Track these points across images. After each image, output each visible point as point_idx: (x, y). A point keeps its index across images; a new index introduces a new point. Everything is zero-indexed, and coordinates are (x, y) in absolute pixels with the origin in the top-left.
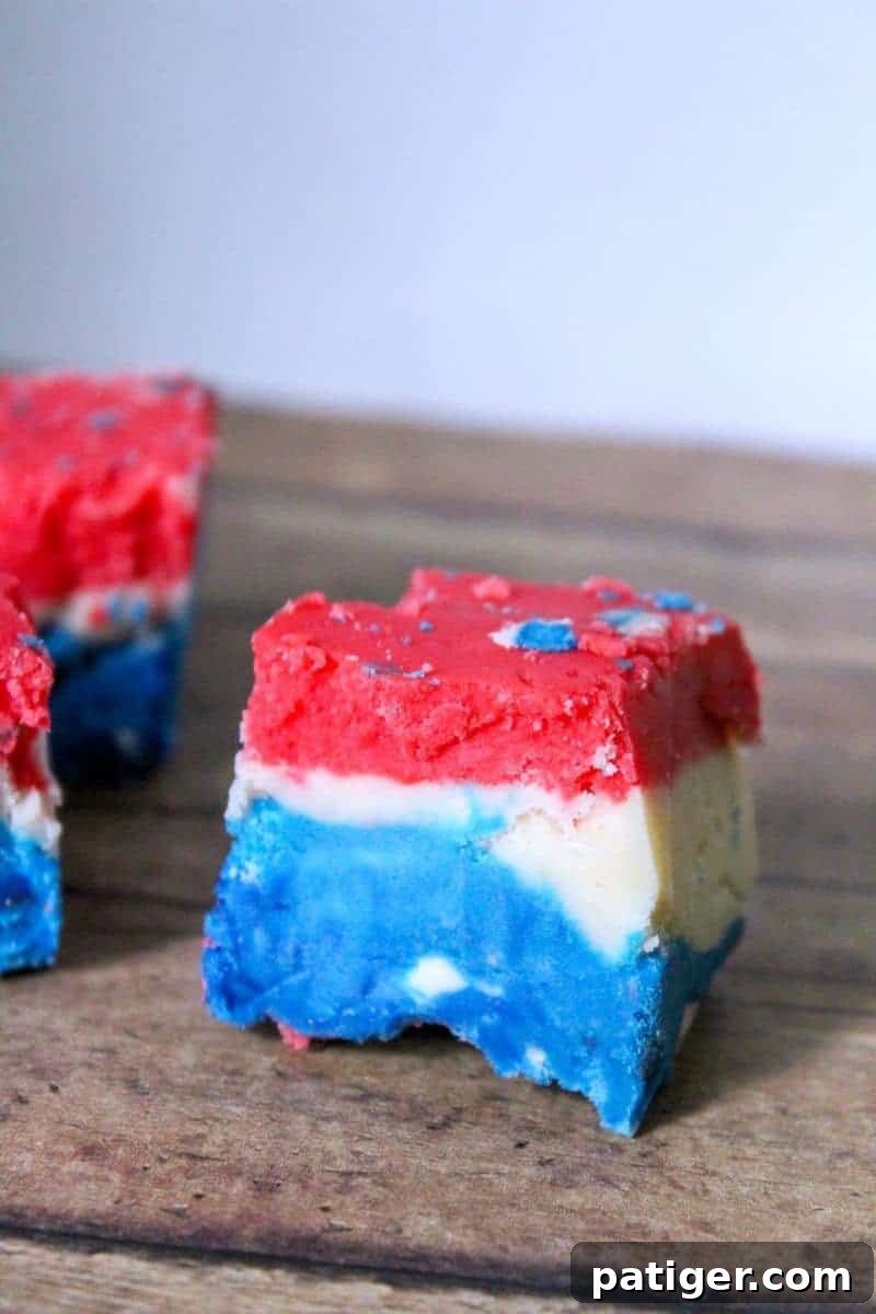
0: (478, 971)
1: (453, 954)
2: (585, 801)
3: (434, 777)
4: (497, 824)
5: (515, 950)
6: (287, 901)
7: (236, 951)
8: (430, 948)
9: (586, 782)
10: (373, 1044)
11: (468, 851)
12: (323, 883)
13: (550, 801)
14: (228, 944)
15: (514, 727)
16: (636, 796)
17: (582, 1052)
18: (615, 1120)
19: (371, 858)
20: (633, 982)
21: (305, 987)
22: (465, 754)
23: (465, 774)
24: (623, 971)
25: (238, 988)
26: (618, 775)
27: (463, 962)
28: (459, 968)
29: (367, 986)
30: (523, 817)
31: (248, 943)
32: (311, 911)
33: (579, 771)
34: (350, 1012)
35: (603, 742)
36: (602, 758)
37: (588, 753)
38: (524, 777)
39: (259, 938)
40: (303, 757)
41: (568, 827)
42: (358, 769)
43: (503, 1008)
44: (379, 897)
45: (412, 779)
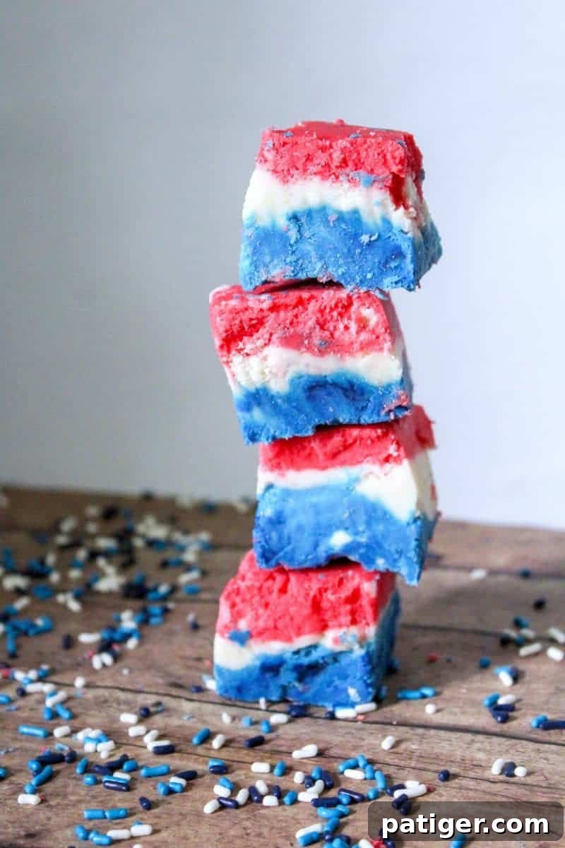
0: (356, 533)
1: (346, 529)
2: (388, 466)
3: (333, 466)
4: (357, 480)
5: (369, 523)
6: (282, 520)
7: (266, 541)
8: (338, 528)
9: (387, 459)
10: (319, 569)
11: (347, 490)
12: (294, 512)
13: (376, 468)
14: (263, 540)
15: (360, 444)
16: (406, 462)
17: (396, 556)
18: (411, 579)
19: (314, 499)
20: (413, 527)
21: (293, 550)
22: (342, 457)
23: (343, 463)
24: (408, 524)
25: (268, 555)
26: (399, 456)
27: (350, 531)
28: (350, 534)
29: (316, 546)
30: (366, 476)
31: (270, 539)
32: (291, 525)
33: (384, 455)
34: (310, 557)
35: (392, 444)
36: (392, 449)
37: (387, 449)
38: (365, 461)
39: (274, 536)
40: (283, 465)
41: (381, 475)
42: (305, 467)
43: (368, 546)
44: (318, 513)
45: (324, 468)
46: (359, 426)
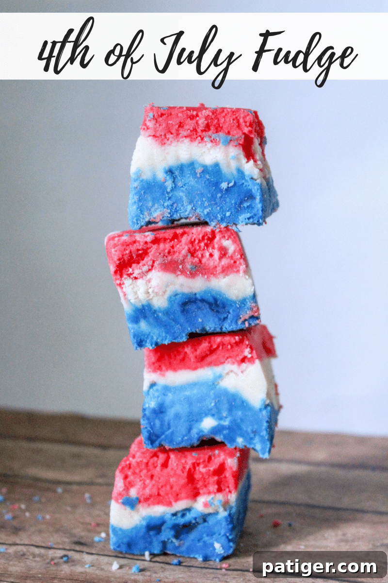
0: (221, 419)
1: (213, 415)
2: (244, 365)
3: (202, 367)
4: (220, 377)
5: (230, 410)
6: (164, 410)
7: (151, 428)
8: (206, 415)
9: (244, 360)
10: (193, 448)
11: (213, 385)
12: (173, 404)
13: (235, 367)
14: (148, 426)
15: (222, 348)
16: (257, 361)
17: (252, 435)
18: (263, 454)
19: (187, 393)
20: (264, 412)
21: (172, 433)
22: (209, 359)
23: (209, 364)
24: (261, 410)
25: (154, 438)
26: (252, 357)
27: (216, 417)
28: (215, 419)
29: (190, 430)
30: (228, 374)
31: (154, 424)
32: (170, 414)
33: (241, 357)
34: (186, 438)
35: (247, 348)
36: (247, 352)
37: (243, 352)
38: (226, 362)
39: (158, 423)
40: (164, 368)
41: (239, 372)
42: (181, 369)
43: (229, 428)
44: (191, 404)
45: (195, 369)
46: (221, 334)
